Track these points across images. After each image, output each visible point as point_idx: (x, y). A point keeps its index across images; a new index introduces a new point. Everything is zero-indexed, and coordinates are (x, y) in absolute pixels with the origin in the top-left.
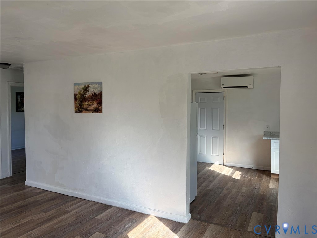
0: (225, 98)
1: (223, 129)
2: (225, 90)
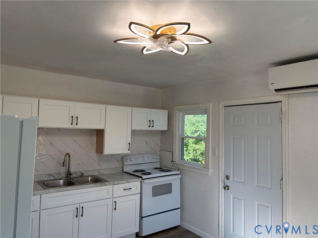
0: (283, 116)
2: (282, 96)
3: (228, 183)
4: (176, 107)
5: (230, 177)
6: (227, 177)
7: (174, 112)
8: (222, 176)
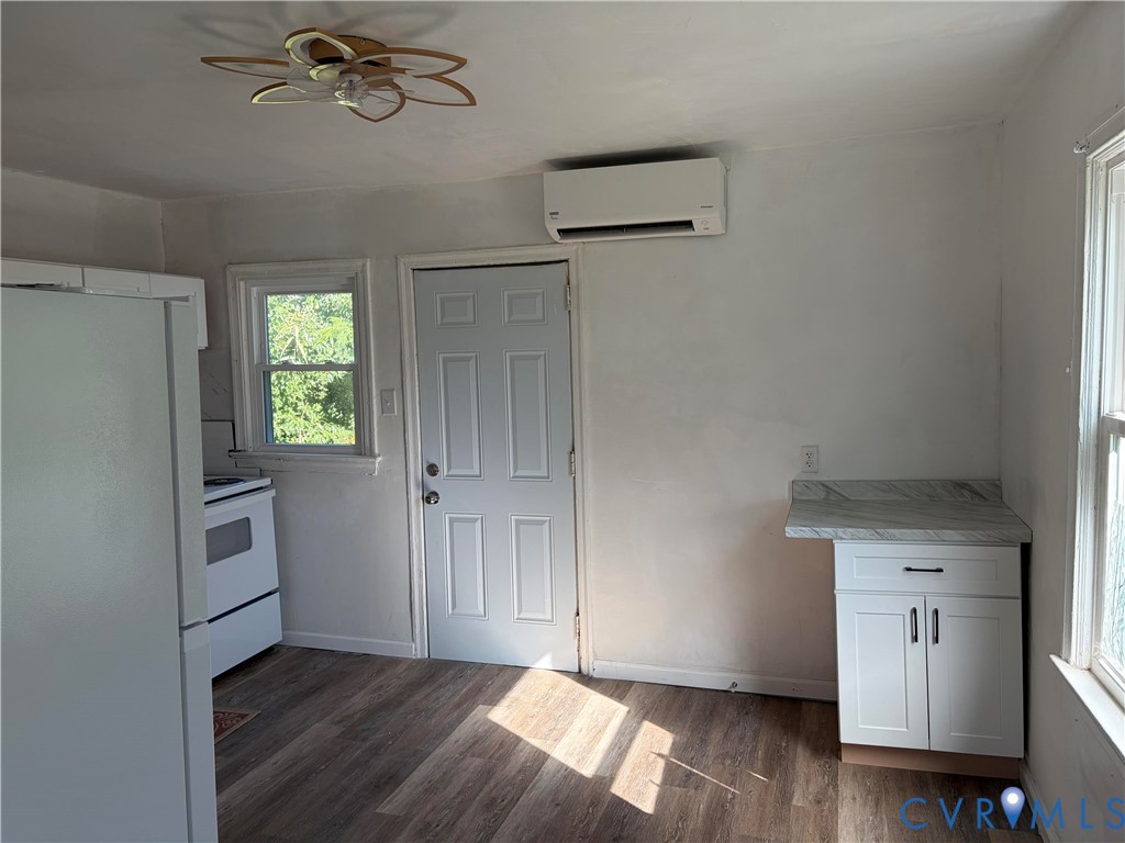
0: (572, 298)
1: (572, 472)
2: (570, 247)
3: (433, 483)
4: (234, 269)
5: (440, 469)
6: (432, 470)
7: (230, 286)
8: (416, 469)
